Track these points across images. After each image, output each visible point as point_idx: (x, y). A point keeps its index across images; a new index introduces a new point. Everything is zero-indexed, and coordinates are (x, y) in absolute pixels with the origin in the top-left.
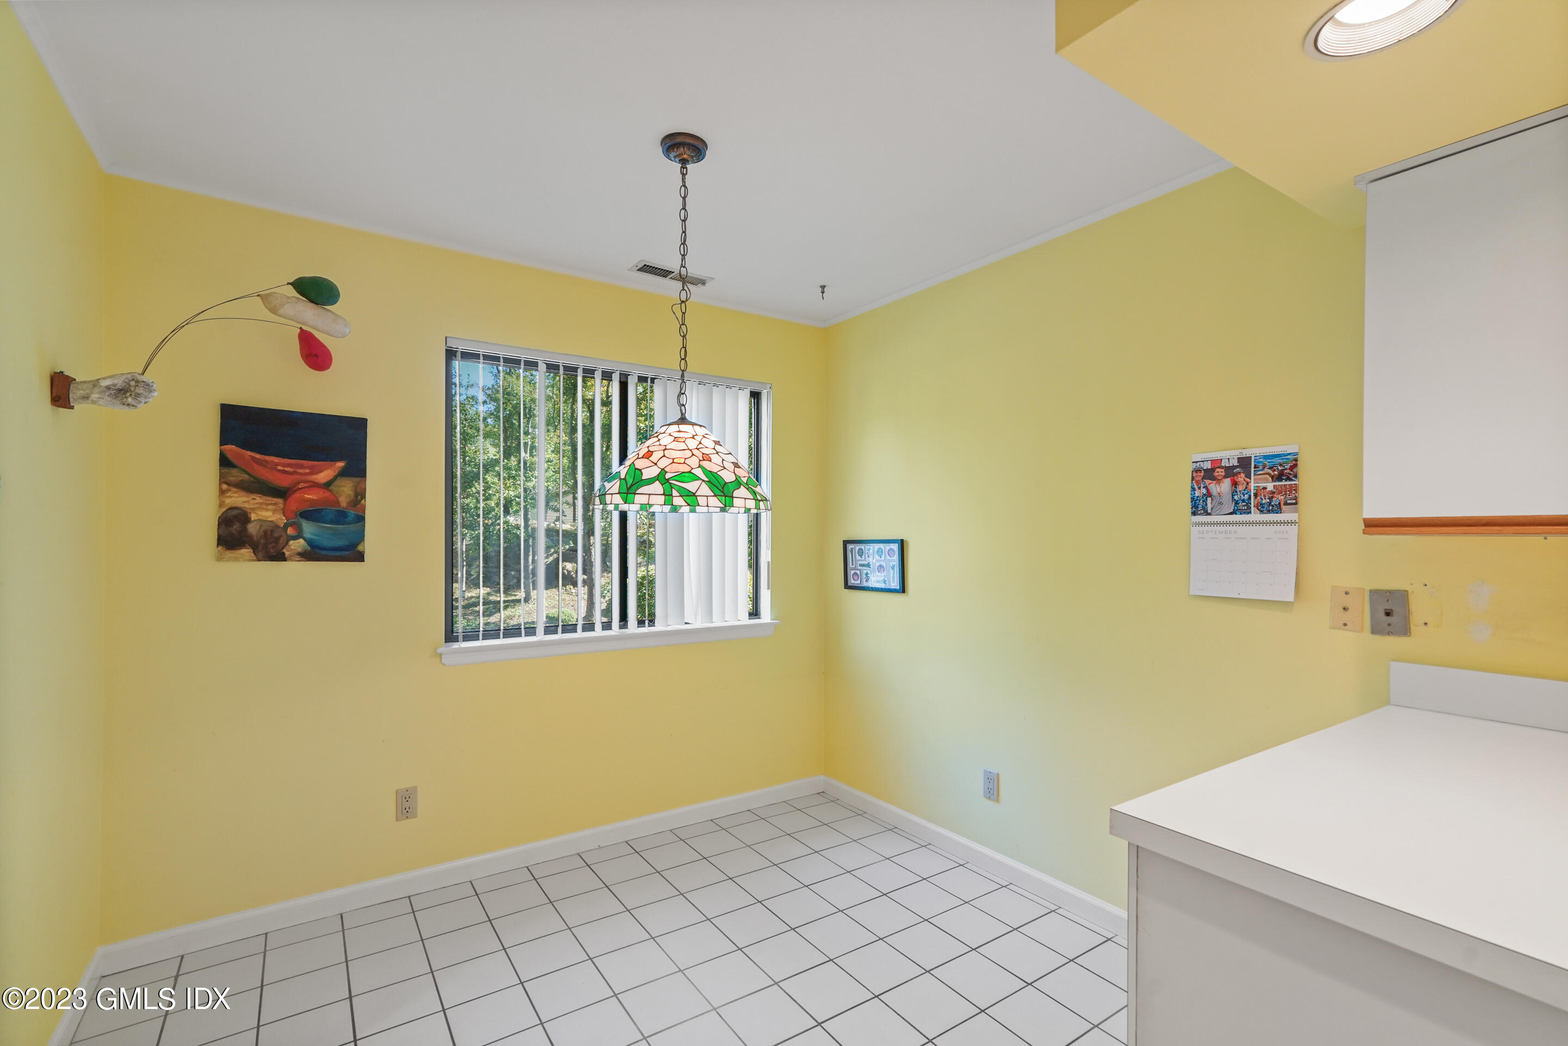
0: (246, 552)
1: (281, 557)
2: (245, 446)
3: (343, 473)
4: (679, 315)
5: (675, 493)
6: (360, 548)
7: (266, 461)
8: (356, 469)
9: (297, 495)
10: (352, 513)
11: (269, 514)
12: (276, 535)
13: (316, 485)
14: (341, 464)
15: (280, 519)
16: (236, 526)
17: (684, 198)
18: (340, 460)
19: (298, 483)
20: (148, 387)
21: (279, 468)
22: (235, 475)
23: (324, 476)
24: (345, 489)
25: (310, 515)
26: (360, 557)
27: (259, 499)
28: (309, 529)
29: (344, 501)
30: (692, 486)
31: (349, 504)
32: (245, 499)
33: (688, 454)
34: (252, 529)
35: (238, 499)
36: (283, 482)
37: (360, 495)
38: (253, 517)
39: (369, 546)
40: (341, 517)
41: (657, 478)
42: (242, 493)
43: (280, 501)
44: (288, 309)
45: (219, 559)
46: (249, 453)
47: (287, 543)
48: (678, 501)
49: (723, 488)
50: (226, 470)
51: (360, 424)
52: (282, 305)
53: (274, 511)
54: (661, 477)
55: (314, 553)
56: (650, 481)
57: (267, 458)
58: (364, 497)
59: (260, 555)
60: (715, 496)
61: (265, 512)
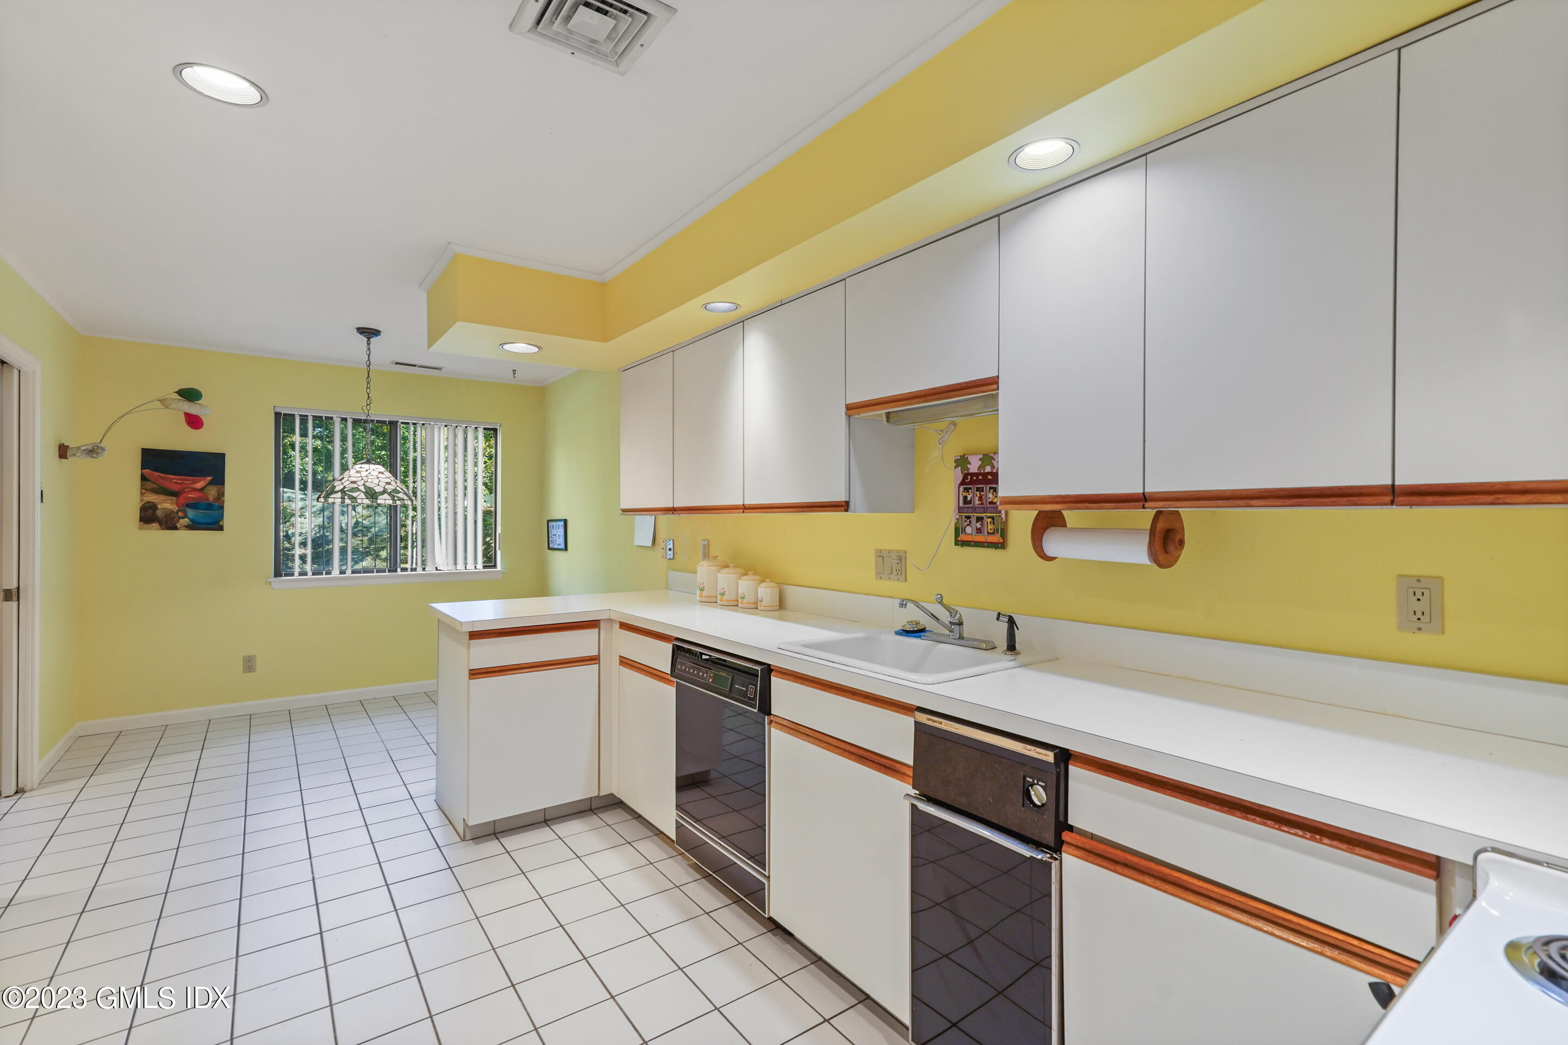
0: (155, 525)
1: (175, 528)
2: (156, 470)
3: (211, 483)
4: (366, 412)
5: (346, 497)
6: (221, 523)
7: (166, 477)
8: (219, 479)
9: (184, 495)
10: (216, 504)
11: (168, 505)
12: (172, 516)
13: (196, 490)
14: (210, 478)
15: (174, 508)
16: (150, 511)
17: (369, 355)
18: (209, 476)
19: (185, 489)
20: (103, 449)
21: (174, 481)
22: (149, 485)
23: (200, 485)
24: (212, 492)
25: (190, 506)
26: (221, 528)
27: (162, 497)
28: (191, 513)
29: (211, 498)
30: (355, 494)
31: (214, 500)
32: (155, 497)
33: (361, 478)
34: (159, 513)
35: (151, 498)
36: (175, 488)
37: (221, 495)
38: (159, 507)
39: (227, 521)
40: (209, 506)
41: (341, 491)
42: (153, 494)
43: (174, 498)
44: (174, 406)
45: (140, 529)
46: (157, 473)
47: (178, 521)
48: (348, 501)
49: (373, 495)
50: (144, 482)
51: (221, 457)
52: (171, 404)
53: (171, 504)
54: (342, 491)
55: (194, 526)
56: (337, 492)
57: (167, 476)
58: (223, 495)
59: (163, 527)
60: (367, 498)
61: (166, 504)
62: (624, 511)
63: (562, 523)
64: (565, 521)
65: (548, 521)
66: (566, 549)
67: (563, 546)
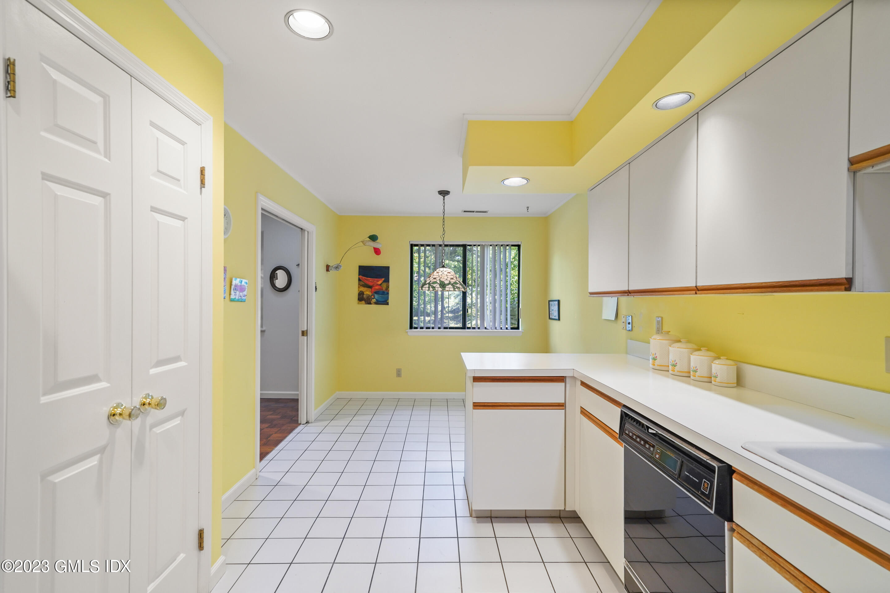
0: (363, 302)
1: (370, 304)
2: (363, 276)
3: (384, 281)
4: (443, 238)
5: (431, 287)
6: (388, 301)
7: (367, 279)
8: (387, 280)
9: (374, 288)
10: (386, 292)
11: (368, 292)
12: (369, 298)
13: (378, 285)
14: (383, 279)
15: (370, 294)
16: (362, 295)
17: (444, 206)
18: (383, 278)
19: (374, 285)
20: (340, 266)
21: (370, 281)
22: (362, 283)
23: (380, 282)
24: (384, 285)
25: (376, 293)
26: (388, 304)
27: (366, 289)
28: (376, 296)
29: (384, 289)
30: (434, 285)
31: (385, 289)
32: (363, 289)
33: (438, 276)
34: (365, 296)
35: (362, 289)
36: (370, 284)
37: (388, 287)
38: (365, 293)
39: (390, 301)
40: (383, 293)
41: (428, 283)
42: (363, 287)
43: (370, 289)
44: (367, 244)
45: (358, 304)
46: (364, 277)
47: (372, 300)
48: (431, 289)
49: (443, 285)
50: (359, 282)
51: (387, 268)
52: (366, 243)
53: (369, 292)
54: (429, 284)
55: (377, 303)
56: (427, 284)
57: (368, 278)
58: (389, 288)
59: (366, 303)
60: (440, 287)
61: (367, 292)
62: (591, 293)
63: (557, 303)
64: (559, 301)
65: (549, 301)
66: (559, 319)
67: (557, 318)
